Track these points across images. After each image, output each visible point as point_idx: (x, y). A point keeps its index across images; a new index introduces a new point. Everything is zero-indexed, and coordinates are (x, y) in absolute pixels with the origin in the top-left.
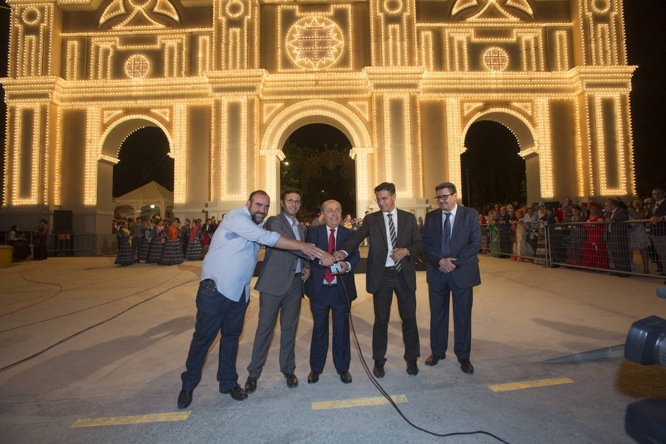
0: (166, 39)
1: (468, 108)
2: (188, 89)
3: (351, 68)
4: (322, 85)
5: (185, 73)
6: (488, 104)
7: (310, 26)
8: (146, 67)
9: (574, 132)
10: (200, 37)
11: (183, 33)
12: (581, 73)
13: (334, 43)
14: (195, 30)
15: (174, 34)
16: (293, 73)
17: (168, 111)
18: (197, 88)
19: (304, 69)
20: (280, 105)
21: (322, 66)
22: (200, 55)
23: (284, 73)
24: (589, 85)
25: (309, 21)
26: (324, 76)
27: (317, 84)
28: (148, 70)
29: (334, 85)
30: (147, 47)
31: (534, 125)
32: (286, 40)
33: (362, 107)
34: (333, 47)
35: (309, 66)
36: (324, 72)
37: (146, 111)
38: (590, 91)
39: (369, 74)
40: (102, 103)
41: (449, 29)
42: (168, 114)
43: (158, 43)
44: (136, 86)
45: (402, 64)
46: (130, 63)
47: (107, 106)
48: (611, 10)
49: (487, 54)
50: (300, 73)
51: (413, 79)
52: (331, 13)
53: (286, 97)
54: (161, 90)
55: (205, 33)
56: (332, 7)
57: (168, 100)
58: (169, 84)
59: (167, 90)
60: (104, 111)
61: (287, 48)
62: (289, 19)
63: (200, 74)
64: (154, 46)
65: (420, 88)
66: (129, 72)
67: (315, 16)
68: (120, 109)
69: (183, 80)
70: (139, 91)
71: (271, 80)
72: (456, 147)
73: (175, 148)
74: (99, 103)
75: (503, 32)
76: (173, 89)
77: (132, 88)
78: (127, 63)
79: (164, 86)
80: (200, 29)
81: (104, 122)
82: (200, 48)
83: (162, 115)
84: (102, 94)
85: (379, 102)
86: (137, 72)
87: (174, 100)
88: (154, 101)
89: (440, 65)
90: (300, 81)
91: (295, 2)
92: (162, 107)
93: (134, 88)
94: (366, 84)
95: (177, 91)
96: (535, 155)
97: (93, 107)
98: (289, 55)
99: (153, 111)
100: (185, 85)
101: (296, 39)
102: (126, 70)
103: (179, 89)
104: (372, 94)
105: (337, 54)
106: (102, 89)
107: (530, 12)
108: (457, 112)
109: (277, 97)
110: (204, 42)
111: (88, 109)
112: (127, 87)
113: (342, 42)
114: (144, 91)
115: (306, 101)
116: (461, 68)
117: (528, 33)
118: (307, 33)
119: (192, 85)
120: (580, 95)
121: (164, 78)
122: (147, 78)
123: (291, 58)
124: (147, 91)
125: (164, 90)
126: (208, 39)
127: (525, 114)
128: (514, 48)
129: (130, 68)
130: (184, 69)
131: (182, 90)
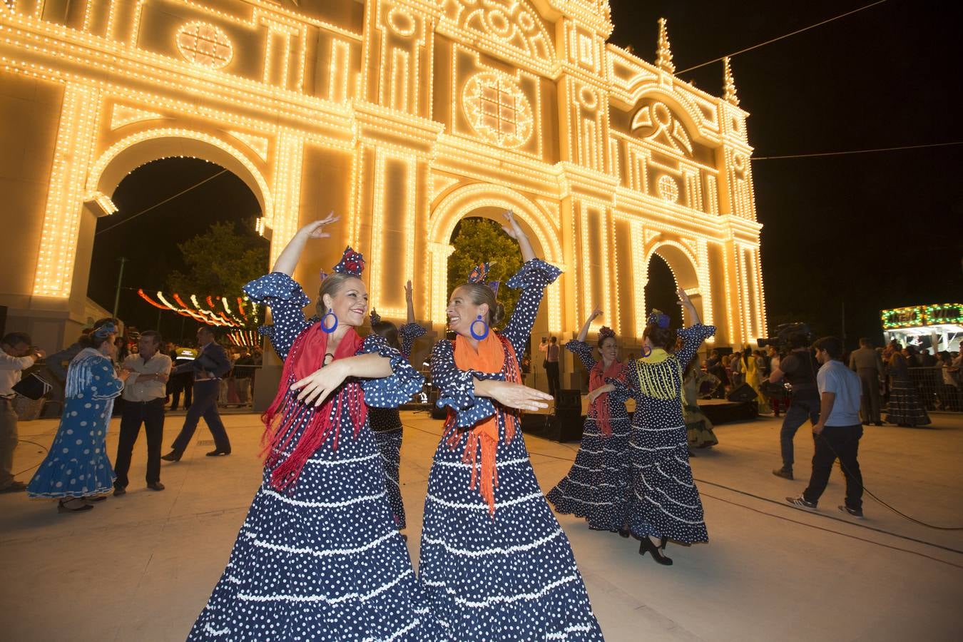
0: (272, 20)
1: (649, 234)
2: (308, 117)
3: (540, 157)
5: (303, 87)
6: (664, 236)
7: (493, 86)
8: (225, 53)
10: (334, 40)
11: (303, 23)
12: (730, 222)
13: (521, 119)
14: (326, 25)
15: (286, 17)
16: (475, 142)
17: (265, 142)
18: (324, 120)
19: (486, 141)
20: (454, 181)
21: (507, 143)
22: (332, 67)
23: (459, 137)
24: (737, 235)
25: (492, 79)
26: (509, 157)
27: (501, 166)
28: (231, 57)
29: (522, 173)
30: (231, 19)
31: (698, 265)
32: (464, 93)
33: (552, 210)
34: (521, 124)
35: (491, 137)
36: (508, 151)
37: (219, 131)
38: (737, 241)
39: (567, 171)
40: (110, 85)
41: (631, 143)
42: (265, 148)
43: (254, 20)
44: (199, 79)
45: (598, 169)
46: (190, 33)
47: (122, 95)
48: (744, 169)
49: (662, 180)
50: (483, 144)
51: (608, 190)
52: (518, 79)
53: (463, 173)
54: (255, 102)
55: (344, 38)
56: (519, 72)
57: (268, 124)
58: (271, 96)
59: (267, 106)
60: (115, 105)
61: (465, 105)
62: (466, 66)
63: (331, 97)
64: (244, 21)
65: (615, 203)
66: (185, 48)
67: (500, 75)
68: (157, 111)
69: (301, 97)
70: (206, 90)
71: (445, 141)
72: (640, 279)
73: (277, 211)
74: (102, 83)
75: (672, 163)
76: (279, 109)
77: (189, 79)
78: (181, 32)
79: (262, 96)
80: (335, 29)
81: (113, 125)
82: (334, 57)
83: (252, 146)
84: (112, 68)
85: (577, 209)
86: (204, 54)
87: (280, 127)
88: (237, 116)
89: (624, 181)
90: (481, 155)
91: (474, 47)
92: (253, 133)
93: (194, 80)
94: (557, 182)
95: (287, 114)
96: (698, 296)
97: (86, 87)
98: (468, 115)
99: (236, 134)
100: (302, 106)
101: (477, 96)
102: (178, 41)
103: (291, 112)
104: (569, 196)
105: (525, 134)
106: (114, 58)
107: (690, 149)
108: (640, 238)
109: (450, 169)
110: (340, 51)
111: (68, 87)
112: (179, 74)
113: (530, 121)
114: (216, 92)
115: (488, 185)
116: (642, 190)
117: (690, 170)
118: (490, 93)
119: (316, 112)
120: (727, 242)
121: (262, 83)
122: (225, 72)
123: (470, 119)
124: (223, 94)
125: (261, 104)
126: (348, 48)
127: (691, 252)
128: (680, 181)
129: (187, 42)
130: (301, 80)
131: (297, 113)
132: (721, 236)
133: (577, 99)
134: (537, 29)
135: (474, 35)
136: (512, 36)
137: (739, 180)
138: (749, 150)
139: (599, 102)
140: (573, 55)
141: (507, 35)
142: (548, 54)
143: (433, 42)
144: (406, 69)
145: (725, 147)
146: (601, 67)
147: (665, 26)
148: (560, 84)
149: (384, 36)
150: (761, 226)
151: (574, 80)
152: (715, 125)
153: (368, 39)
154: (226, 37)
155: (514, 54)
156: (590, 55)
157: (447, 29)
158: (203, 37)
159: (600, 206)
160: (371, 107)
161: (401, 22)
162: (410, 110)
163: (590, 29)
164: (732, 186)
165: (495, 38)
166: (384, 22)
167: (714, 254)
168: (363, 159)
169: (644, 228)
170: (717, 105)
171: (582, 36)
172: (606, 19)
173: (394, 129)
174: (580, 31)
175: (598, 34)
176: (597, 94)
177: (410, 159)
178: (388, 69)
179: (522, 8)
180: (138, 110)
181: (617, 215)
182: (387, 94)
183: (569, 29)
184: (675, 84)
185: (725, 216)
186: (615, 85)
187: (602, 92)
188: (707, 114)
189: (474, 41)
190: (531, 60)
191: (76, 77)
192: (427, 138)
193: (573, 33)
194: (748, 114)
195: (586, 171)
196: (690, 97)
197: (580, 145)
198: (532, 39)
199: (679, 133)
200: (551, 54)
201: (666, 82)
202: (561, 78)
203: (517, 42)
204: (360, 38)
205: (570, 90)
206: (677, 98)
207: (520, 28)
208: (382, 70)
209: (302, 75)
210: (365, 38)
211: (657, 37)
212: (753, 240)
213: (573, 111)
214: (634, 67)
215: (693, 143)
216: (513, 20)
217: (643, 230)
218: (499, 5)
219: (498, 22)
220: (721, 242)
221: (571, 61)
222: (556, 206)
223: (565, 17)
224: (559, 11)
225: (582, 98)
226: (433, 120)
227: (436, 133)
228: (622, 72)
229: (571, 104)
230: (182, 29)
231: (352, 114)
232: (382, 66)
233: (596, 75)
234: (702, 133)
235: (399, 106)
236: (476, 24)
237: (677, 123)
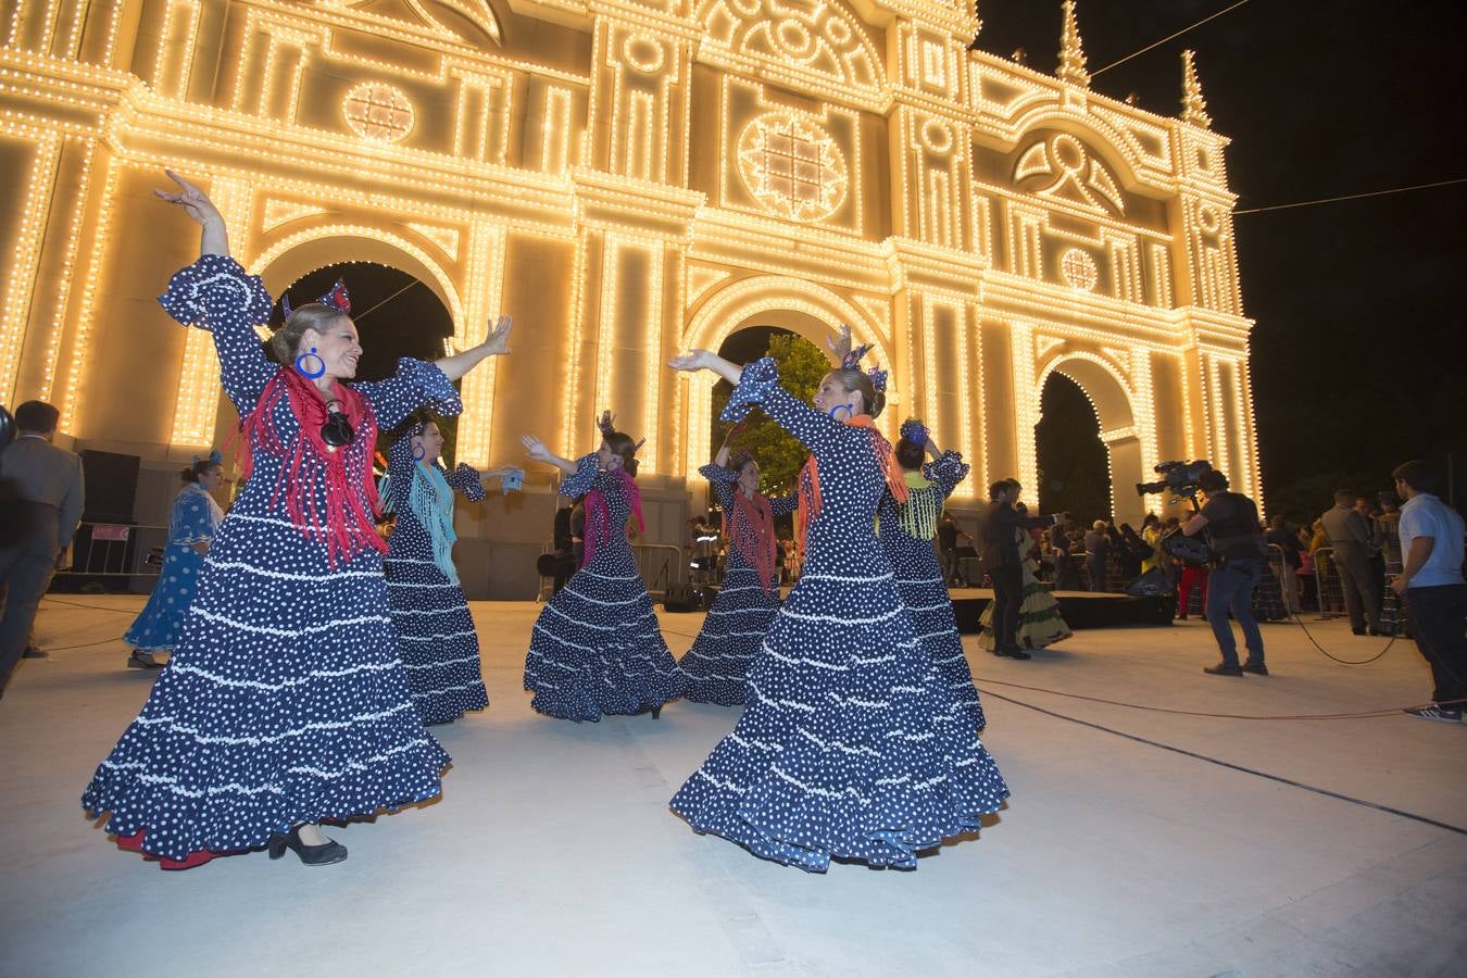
0: (466, 70)
1: (1044, 344)
2: (512, 197)
3: (859, 232)
4: (805, 252)
5: (506, 157)
6: (1071, 344)
7: (784, 132)
8: (404, 120)
9: (1181, 410)
10: (550, 88)
11: (508, 68)
12: (1192, 318)
13: (828, 177)
14: (538, 69)
15: (485, 63)
16: (754, 215)
17: (455, 235)
18: (535, 199)
19: (773, 213)
20: (722, 275)
21: (806, 214)
22: (547, 126)
23: (729, 210)
24: (1204, 339)
25: (783, 121)
26: (811, 235)
27: (796, 249)
28: (411, 126)
29: (830, 257)
30: (412, 74)
31: (1134, 390)
32: (740, 146)
33: (879, 311)
34: (828, 184)
35: (780, 208)
36: (808, 226)
37: (396, 224)
38: (1204, 349)
39: (900, 251)
40: (262, 176)
41: (1013, 202)
42: (455, 244)
43: (442, 73)
44: (371, 158)
45: (954, 245)
46: (360, 98)
47: (277, 187)
48: (1220, 231)
49: (1067, 257)
50: (767, 219)
51: (971, 276)
52: (824, 118)
53: (736, 261)
54: (441, 182)
55: (562, 84)
56: (826, 108)
57: (459, 211)
58: (464, 172)
59: (458, 186)
60: (269, 200)
61: (740, 163)
62: (743, 105)
63: (544, 168)
64: (429, 75)
65: (982, 295)
66: (354, 119)
67: (794, 116)
68: (318, 203)
69: (503, 171)
70: (379, 171)
71: (707, 218)
72: (1028, 412)
73: (470, 327)
74: (253, 174)
75: (1087, 228)
76: (474, 188)
77: (358, 159)
78: (351, 97)
79: (451, 173)
80: (552, 72)
81: (265, 227)
82: (549, 111)
83: (438, 242)
84: (265, 154)
85: (917, 306)
86: (379, 124)
87: (475, 213)
88: (418, 203)
89: (1000, 260)
90: (764, 234)
91: (756, 77)
92: (439, 224)
93: (364, 160)
94: (886, 267)
95: (485, 194)
96: (1133, 440)
97: (234, 180)
98: (745, 178)
99: (415, 227)
100: (505, 183)
101: (758, 149)
102: (345, 111)
103: (490, 191)
104: (904, 289)
105: (834, 199)
106: (268, 141)
107: (1120, 204)
108: (1028, 349)
109: (717, 258)
110: (559, 102)
111: (214, 182)
112: (346, 153)
113: (843, 179)
114: (392, 174)
115: (775, 278)
116: (1032, 274)
117: (1120, 239)
118: (779, 143)
119: (524, 190)
120: (1189, 352)
121: (452, 156)
122: (404, 145)
123: (748, 183)
124: (401, 176)
125: (450, 184)
126: (569, 97)
127: (1120, 369)
128: (1101, 258)
129: (356, 110)
130: (505, 148)
131: (498, 193)
132: (1177, 342)
133: (919, 140)
134: (856, 39)
135: (755, 59)
136: (816, 55)
137: (1210, 250)
138: (1231, 199)
139: (955, 142)
140: (913, 73)
141: (807, 55)
142: (872, 76)
143: (689, 76)
144: (649, 118)
145: (1184, 196)
146: (960, 88)
147: (1073, 12)
148: (893, 120)
149: (618, 75)
150: (1251, 323)
151: (913, 112)
152: (1164, 163)
153: (594, 81)
154: (405, 99)
155: (819, 81)
156: (941, 72)
157: (713, 55)
158: (377, 102)
159: (956, 303)
160: (598, 177)
161: (643, 52)
162: (655, 177)
163: (942, 32)
164: (1195, 260)
165: (789, 61)
166: (619, 56)
167: (1163, 372)
168: (587, 250)
169: (1035, 333)
170: (1170, 130)
171: (927, 44)
172: (969, 13)
173: (631, 205)
174: (925, 35)
175: (954, 38)
176: (953, 130)
177: (654, 246)
178: (624, 121)
179: (831, 12)
180: (295, 205)
181: (984, 314)
182: (622, 155)
183: (906, 34)
184: (1090, 103)
185: (1182, 309)
186: (984, 113)
187: (959, 125)
188: (1151, 146)
189: (755, 68)
190: (845, 88)
191: (223, 168)
192: (679, 215)
193: (912, 42)
194: (1228, 141)
195: (934, 249)
196: (1121, 122)
197: (922, 210)
198: (847, 56)
199: (1099, 180)
200: (878, 76)
201: (1075, 101)
202: (893, 110)
203: (824, 64)
204: (586, 81)
205: (907, 127)
206: (1095, 124)
207: (828, 41)
208: (614, 123)
209: (505, 141)
210: (593, 82)
211: (1060, 32)
212: (1237, 346)
213: (911, 159)
214: (1017, 83)
215: (1125, 194)
216: (816, 31)
217: (1034, 337)
218: (795, 12)
219: (793, 37)
220: (1177, 353)
221: (908, 83)
222: (885, 305)
223: (899, 18)
224: (890, 10)
225: (925, 137)
226: (689, 188)
227: (693, 206)
228: (997, 92)
229: (908, 148)
230: (351, 94)
231: (572, 188)
232: (614, 118)
233: (950, 102)
234: (1140, 177)
235: (638, 172)
236: (759, 43)
237: (1096, 165)
